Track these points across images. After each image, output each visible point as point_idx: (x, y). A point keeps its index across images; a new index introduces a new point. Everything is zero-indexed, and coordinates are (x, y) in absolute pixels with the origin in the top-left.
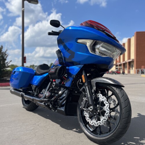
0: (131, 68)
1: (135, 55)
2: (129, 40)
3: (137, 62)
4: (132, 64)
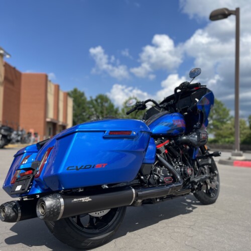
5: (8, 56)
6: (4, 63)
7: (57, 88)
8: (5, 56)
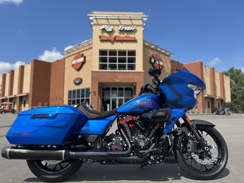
0: (23, 105)
1: (32, 88)
2: (22, 68)
3: (33, 97)
4: (24, 99)
5: (172, 55)
6: (170, 61)
7: (213, 70)
8: (171, 55)
